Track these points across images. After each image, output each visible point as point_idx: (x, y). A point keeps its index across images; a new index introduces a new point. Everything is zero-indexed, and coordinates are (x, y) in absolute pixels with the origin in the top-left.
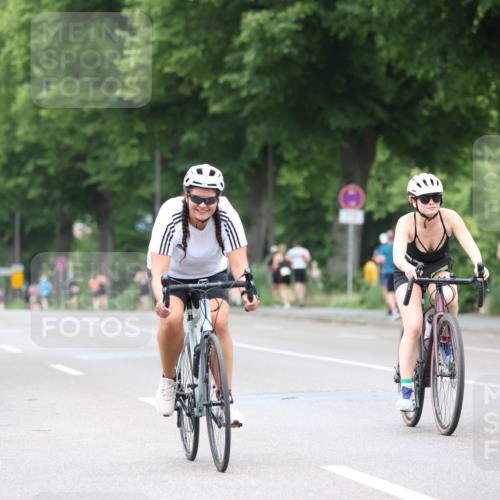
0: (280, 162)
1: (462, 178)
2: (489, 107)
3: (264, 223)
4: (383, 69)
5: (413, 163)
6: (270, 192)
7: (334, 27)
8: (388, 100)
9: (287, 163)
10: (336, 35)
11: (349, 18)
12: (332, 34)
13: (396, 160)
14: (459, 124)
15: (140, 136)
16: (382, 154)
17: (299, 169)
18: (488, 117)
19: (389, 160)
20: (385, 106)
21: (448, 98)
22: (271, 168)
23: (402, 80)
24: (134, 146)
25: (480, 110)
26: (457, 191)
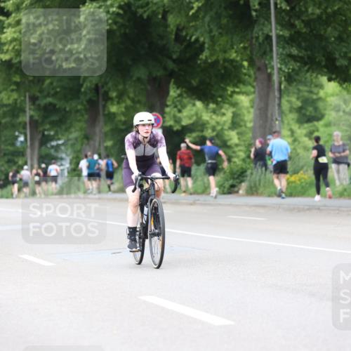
0: (107, 98)
1: (227, 106)
2: (242, 60)
3: (97, 139)
4: (173, 37)
5: (194, 97)
6: (101, 118)
7: (140, 11)
8: (175, 57)
9: (111, 99)
11: (150, 5)
12: (138, 15)
13: (185, 95)
14: (223, 71)
15: (17, 84)
16: (173, 92)
17: (118, 103)
18: (242, 66)
19: (180, 95)
20: (174, 61)
21: (212, 55)
22: (101, 103)
23: (185, 44)
24: (12, 90)
25: (237, 62)
26: (224, 114)
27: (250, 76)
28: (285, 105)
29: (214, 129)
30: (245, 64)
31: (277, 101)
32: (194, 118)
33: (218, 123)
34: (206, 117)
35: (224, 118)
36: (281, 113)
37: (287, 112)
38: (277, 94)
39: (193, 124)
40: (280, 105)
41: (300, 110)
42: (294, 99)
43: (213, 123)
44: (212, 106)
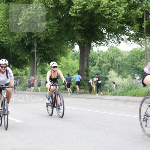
4: (11, 53)
7: (3, 46)
8: (12, 58)
10: (4, 48)
11: (6, 45)
12: (3, 47)
13: (13, 67)
14: (23, 62)
20: (12, 59)
21: (21, 57)
26: (23, 72)
27: (29, 63)
28: (38, 70)
29: (20, 75)
30: (28, 60)
31: (36, 69)
32: (16, 72)
33: (21, 74)
34: (18, 72)
35: (23, 73)
36: (37, 72)
37: (38, 72)
38: (36, 67)
39: (15, 74)
40: (36, 70)
41: (41, 71)
42: (40, 69)
43: (20, 74)
44: (20, 70)
